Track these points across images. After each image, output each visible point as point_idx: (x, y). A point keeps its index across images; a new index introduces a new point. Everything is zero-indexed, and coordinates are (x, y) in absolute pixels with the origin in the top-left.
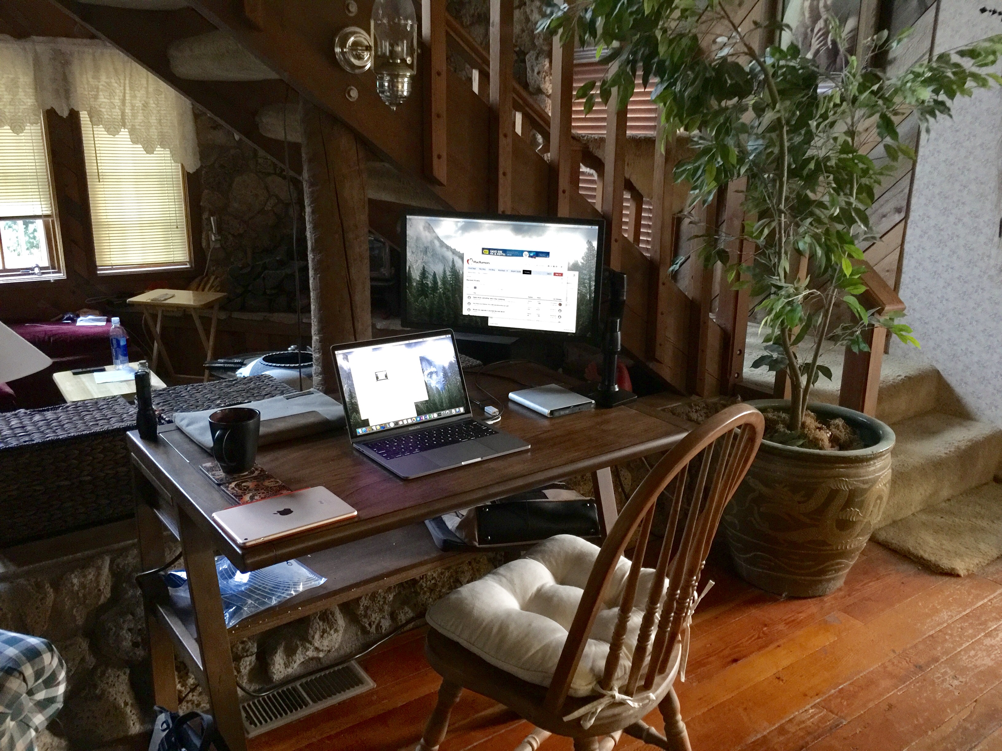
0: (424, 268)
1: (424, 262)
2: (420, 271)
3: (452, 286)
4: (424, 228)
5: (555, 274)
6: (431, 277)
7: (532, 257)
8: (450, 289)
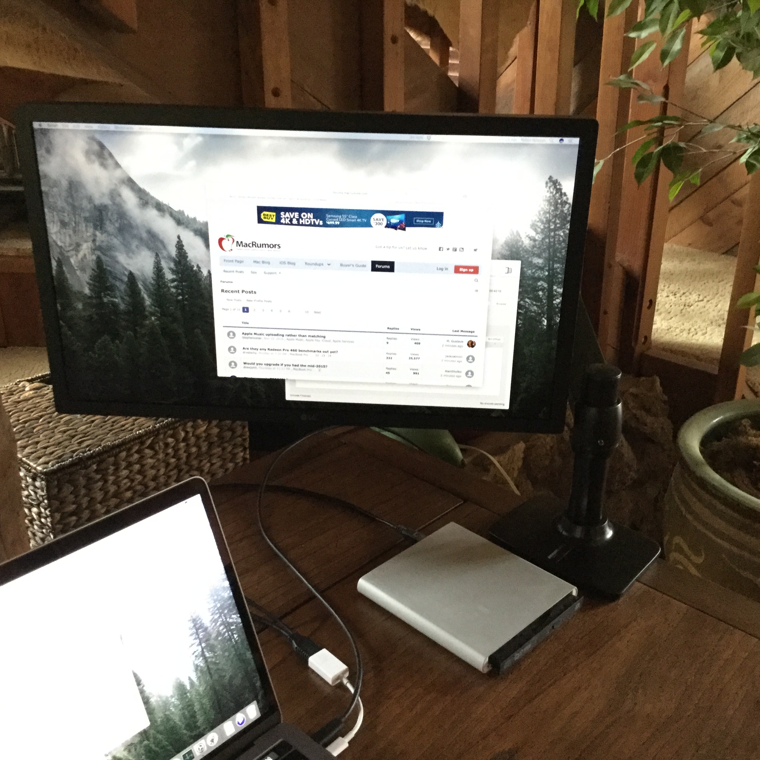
0: (99, 262)
1: (99, 248)
2: (89, 272)
3: (183, 307)
4: (88, 153)
5: (457, 270)
6: (123, 287)
7: (394, 227)
8: (179, 313)
